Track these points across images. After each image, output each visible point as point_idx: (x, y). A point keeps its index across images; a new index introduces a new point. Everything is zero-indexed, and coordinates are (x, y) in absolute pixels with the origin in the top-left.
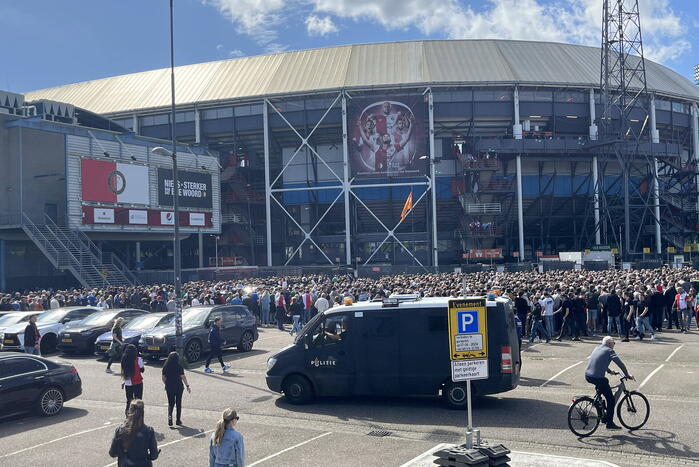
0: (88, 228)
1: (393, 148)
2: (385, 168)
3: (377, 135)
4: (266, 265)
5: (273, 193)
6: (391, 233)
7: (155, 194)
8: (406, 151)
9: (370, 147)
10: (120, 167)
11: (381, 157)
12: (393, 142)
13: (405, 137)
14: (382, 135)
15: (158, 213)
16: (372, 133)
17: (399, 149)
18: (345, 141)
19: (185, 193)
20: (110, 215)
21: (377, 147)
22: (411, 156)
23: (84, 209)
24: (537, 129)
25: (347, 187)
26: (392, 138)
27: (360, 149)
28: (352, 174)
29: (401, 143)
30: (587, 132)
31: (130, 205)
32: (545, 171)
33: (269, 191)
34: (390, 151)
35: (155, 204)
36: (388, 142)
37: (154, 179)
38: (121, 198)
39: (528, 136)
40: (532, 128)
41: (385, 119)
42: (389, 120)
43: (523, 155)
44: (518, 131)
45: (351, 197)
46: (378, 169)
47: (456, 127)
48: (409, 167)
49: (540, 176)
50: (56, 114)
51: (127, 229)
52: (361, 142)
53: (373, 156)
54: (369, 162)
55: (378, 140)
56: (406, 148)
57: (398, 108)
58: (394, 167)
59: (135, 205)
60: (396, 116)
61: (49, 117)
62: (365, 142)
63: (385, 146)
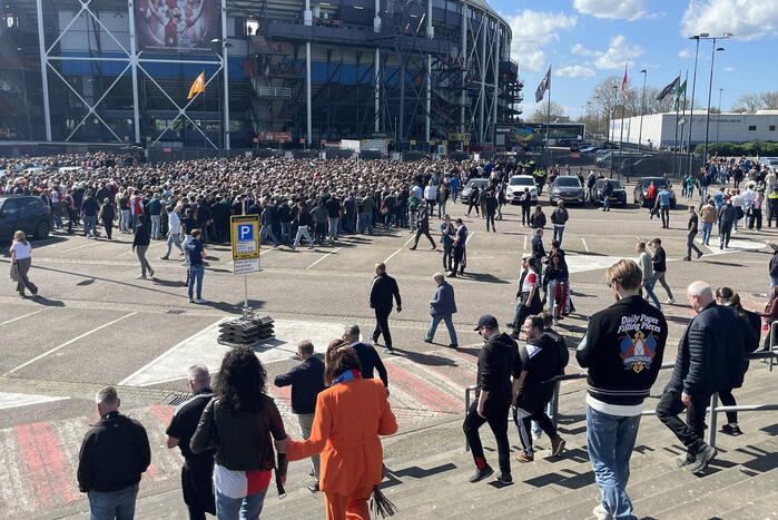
1: (184, 23)
2: (175, 44)
3: (166, 8)
4: (45, 139)
5: (49, 61)
6: (182, 112)
8: (197, 27)
9: (159, 19)
11: (171, 31)
12: (183, 17)
13: (196, 12)
14: (172, 7)
16: (160, 4)
17: (190, 24)
18: (131, 10)
21: (166, 21)
22: (202, 33)
24: (326, 16)
25: (134, 60)
26: (183, 12)
27: (148, 21)
28: (140, 46)
29: (192, 18)
30: (371, 24)
32: (333, 59)
33: (44, 58)
34: (181, 26)
36: (178, 16)
39: (318, 22)
40: (322, 14)
43: (312, 42)
44: (308, 16)
45: (140, 72)
46: (167, 44)
47: (248, 7)
48: (200, 44)
49: (328, 63)
52: (149, 13)
53: (162, 29)
54: (159, 36)
55: (167, 12)
56: (197, 25)
58: (185, 42)
62: (153, 14)
63: (175, 20)
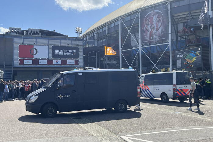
0: (21, 66)
1: (156, 30)
2: (153, 39)
3: (150, 25)
6: (155, 65)
7: (51, 55)
8: (160, 31)
9: (148, 31)
10: (35, 47)
11: (151, 35)
12: (155, 28)
13: (159, 25)
14: (152, 25)
15: (52, 60)
16: (148, 25)
17: (158, 30)
18: (140, 29)
19: (65, 54)
20: (31, 62)
21: (150, 30)
22: (162, 32)
23: (20, 60)
25: (140, 48)
26: (155, 26)
27: (144, 32)
28: (142, 42)
29: (158, 27)
31: (40, 58)
33: (120, 51)
34: (154, 31)
35: (51, 58)
36: (154, 28)
37: (51, 49)
38: (35, 56)
41: (152, 18)
42: (154, 19)
44: (211, 14)
46: (150, 39)
48: (161, 37)
50: (33, 32)
51: (38, 66)
52: (145, 29)
53: (148, 34)
54: (148, 37)
55: (150, 27)
56: (160, 29)
57: (157, 13)
58: (156, 38)
59: (41, 58)
60: (156, 16)
61: (30, 34)
62: (146, 29)
63: (153, 29)
